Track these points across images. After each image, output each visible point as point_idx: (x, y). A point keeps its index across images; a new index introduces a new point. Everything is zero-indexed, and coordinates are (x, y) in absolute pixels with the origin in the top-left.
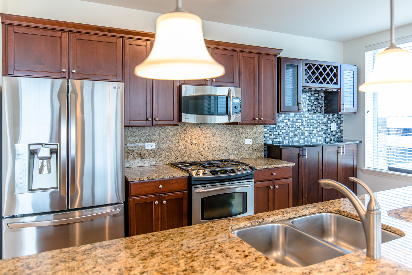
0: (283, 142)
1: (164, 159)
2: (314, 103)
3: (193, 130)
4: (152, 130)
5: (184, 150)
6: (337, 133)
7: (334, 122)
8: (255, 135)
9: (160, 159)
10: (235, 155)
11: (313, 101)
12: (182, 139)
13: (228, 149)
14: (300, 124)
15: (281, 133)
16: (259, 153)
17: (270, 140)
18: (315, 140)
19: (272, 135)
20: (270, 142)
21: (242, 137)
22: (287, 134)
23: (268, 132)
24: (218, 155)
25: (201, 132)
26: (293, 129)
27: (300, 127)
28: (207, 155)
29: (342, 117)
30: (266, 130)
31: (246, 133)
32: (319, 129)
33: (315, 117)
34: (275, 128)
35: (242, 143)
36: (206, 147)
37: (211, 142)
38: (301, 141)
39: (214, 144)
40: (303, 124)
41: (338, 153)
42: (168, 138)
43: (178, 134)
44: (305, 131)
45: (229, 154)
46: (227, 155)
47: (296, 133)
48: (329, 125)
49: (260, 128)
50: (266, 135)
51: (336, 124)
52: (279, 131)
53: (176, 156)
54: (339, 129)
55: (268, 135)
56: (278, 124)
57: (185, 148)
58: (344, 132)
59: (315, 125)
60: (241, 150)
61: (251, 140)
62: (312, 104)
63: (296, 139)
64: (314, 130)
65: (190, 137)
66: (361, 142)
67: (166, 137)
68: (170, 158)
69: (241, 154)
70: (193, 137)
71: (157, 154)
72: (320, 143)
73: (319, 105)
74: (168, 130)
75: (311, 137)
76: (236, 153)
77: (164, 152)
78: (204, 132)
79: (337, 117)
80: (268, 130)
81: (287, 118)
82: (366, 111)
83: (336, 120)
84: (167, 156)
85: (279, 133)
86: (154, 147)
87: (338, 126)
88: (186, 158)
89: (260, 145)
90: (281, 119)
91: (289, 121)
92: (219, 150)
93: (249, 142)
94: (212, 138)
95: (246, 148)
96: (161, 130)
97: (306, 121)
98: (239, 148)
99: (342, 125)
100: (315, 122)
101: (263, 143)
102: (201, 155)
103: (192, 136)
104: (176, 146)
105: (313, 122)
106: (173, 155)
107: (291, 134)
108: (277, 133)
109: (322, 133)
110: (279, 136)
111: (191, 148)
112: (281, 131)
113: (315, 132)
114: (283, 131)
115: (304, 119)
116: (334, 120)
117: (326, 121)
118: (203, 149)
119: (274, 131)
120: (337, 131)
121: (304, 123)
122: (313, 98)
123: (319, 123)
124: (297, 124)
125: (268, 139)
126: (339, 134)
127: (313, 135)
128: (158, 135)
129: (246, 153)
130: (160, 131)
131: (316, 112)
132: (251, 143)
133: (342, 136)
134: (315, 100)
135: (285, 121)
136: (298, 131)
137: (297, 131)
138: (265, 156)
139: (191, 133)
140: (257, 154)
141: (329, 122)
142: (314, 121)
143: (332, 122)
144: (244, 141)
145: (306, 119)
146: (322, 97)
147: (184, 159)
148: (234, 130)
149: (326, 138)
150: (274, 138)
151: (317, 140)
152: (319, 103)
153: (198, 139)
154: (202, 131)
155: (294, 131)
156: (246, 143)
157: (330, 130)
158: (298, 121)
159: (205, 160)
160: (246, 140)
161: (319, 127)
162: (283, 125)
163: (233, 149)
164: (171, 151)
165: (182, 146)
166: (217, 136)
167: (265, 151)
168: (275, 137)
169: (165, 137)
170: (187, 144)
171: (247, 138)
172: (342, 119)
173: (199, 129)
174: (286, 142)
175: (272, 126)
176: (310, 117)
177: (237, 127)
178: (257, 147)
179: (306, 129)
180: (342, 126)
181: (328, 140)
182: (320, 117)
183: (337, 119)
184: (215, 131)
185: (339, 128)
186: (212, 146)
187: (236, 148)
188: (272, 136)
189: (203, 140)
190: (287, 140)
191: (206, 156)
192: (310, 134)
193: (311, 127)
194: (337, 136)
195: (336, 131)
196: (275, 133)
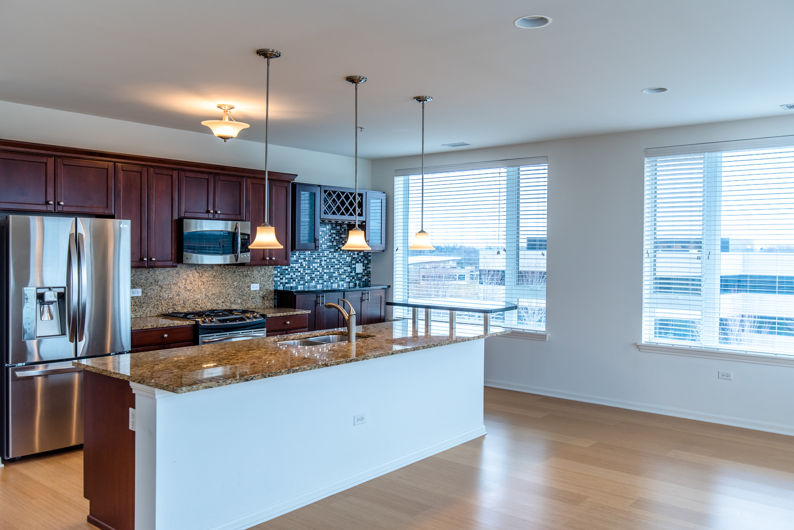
0: (296, 287)
1: (152, 309)
2: (335, 237)
3: (188, 273)
4: (138, 273)
5: (177, 298)
6: (364, 276)
7: (360, 262)
8: (262, 279)
9: (148, 309)
10: (238, 304)
11: (334, 236)
12: (174, 284)
13: (230, 296)
14: (318, 264)
15: (294, 276)
16: (268, 302)
17: (281, 285)
18: (336, 285)
19: (284, 278)
20: (281, 288)
21: (247, 281)
22: (302, 278)
23: (279, 274)
24: (218, 304)
25: (197, 275)
26: (309, 271)
27: (318, 269)
28: (205, 305)
29: (370, 256)
30: (276, 272)
31: (252, 276)
32: (341, 271)
33: (337, 256)
34: (287, 270)
35: (247, 289)
36: (204, 294)
37: (209, 288)
38: (319, 287)
39: (213, 290)
40: (321, 265)
41: (362, 300)
42: (158, 282)
43: (170, 278)
44: (325, 273)
45: (231, 303)
46: (228, 304)
47: (313, 275)
48: (353, 266)
49: (269, 270)
50: (276, 279)
51: (362, 264)
52: (292, 274)
53: (167, 306)
54: (366, 272)
55: (279, 279)
56: (291, 265)
57: (178, 295)
58: (372, 276)
59: (336, 266)
60: (245, 298)
61: (258, 285)
62: (333, 240)
63: (313, 283)
64: (335, 273)
65: (184, 281)
66: (389, 286)
67: (155, 281)
68: (160, 308)
69: (245, 303)
70: (188, 281)
71: (144, 303)
72: (343, 288)
73: (341, 240)
74: (157, 273)
75: (332, 281)
76: (239, 301)
77: (152, 300)
78: (201, 275)
79: (364, 256)
80: (278, 272)
81: (302, 256)
82: (395, 249)
83: (362, 260)
84: (156, 306)
85: (292, 276)
86: (140, 294)
87: (364, 268)
88: (179, 308)
89: (268, 291)
90: (295, 258)
91: (304, 261)
92: (219, 297)
93: (255, 287)
94: (211, 282)
95: (252, 295)
96: (149, 272)
97: (325, 261)
98: (243, 296)
99: (369, 266)
100: (336, 262)
101: (272, 288)
102: (197, 304)
103: (186, 280)
104: (167, 292)
105: (334, 262)
106: (163, 304)
107: (307, 278)
108: (289, 276)
109: (345, 276)
110: (292, 280)
111: (185, 295)
112: (294, 274)
113: (336, 274)
114: (296, 274)
115: (323, 258)
116: (360, 260)
117: (350, 260)
118: (199, 297)
119: (287, 274)
120: (364, 274)
121: (323, 263)
122: (335, 232)
123: (341, 264)
124: (314, 265)
125: (279, 283)
126: (366, 277)
127: (334, 279)
128: (146, 279)
129: (252, 302)
130: (148, 274)
131: (337, 250)
132: (258, 289)
133: (369, 280)
134: (336, 234)
135: (300, 261)
136: (316, 273)
137: (314, 273)
138: (275, 305)
139: (185, 276)
140: (266, 302)
141: (353, 262)
142: (335, 260)
143: (358, 262)
144: (249, 287)
145: (326, 258)
146: (345, 230)
147: (177, 309)
148: (237, 273)
149: (349, 282)
150: (286, 283)
151: (338, 286)
152: (341, 238)
153: (193, 284)
154: (199, 273)
155: (311, 274)
156: (252, 289)
157: (355, 272)
158: (316, 261)
159: (202, 310)
160: (252, 285)
161: (341, 269)
162: (296, 266)
163: (236, 296)
164: (161, 298)
165: (175, 293)
166: (216, 280)
167: (275, 299)
168: (287, 281)
169: (153, 281)
170: (181, 290)
171: (253, 283)
172: (369, 258)
173: (194, 271)
174: (300, 288)
175: (284, 267)
176: (330, 256)
177: (242, 269)
178: (265, 293)
179: (325, 271)
180: (370, 268)
181: (352, 285)
182: (343, 256)
183: (364, 258)
184: (214, 274)
185: (366, 270)
186: (211, 293)
187: (240, 295)
188: (284, 281)
189: (200, 286)
190: (301, 285)
191: (203, 305)
192: (330, 277)
193: (332, 268)
194: (363, 280)
195: (362, 273)
196: (287, 276)
